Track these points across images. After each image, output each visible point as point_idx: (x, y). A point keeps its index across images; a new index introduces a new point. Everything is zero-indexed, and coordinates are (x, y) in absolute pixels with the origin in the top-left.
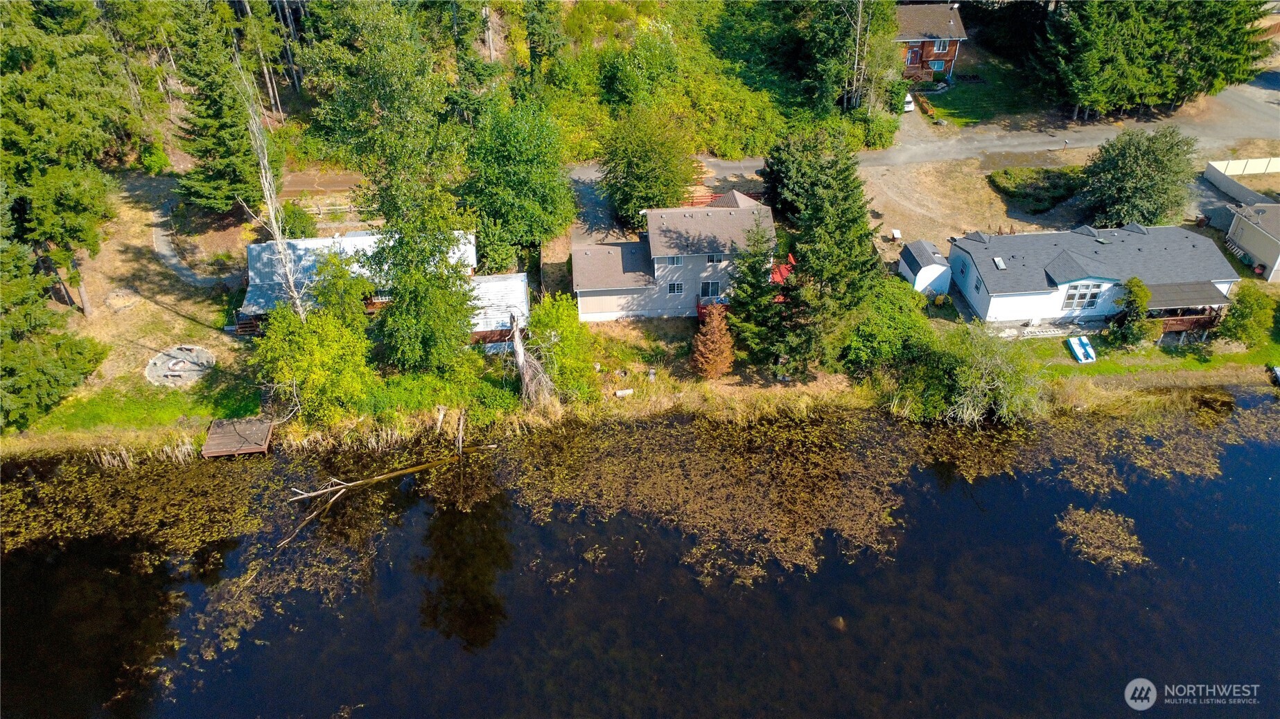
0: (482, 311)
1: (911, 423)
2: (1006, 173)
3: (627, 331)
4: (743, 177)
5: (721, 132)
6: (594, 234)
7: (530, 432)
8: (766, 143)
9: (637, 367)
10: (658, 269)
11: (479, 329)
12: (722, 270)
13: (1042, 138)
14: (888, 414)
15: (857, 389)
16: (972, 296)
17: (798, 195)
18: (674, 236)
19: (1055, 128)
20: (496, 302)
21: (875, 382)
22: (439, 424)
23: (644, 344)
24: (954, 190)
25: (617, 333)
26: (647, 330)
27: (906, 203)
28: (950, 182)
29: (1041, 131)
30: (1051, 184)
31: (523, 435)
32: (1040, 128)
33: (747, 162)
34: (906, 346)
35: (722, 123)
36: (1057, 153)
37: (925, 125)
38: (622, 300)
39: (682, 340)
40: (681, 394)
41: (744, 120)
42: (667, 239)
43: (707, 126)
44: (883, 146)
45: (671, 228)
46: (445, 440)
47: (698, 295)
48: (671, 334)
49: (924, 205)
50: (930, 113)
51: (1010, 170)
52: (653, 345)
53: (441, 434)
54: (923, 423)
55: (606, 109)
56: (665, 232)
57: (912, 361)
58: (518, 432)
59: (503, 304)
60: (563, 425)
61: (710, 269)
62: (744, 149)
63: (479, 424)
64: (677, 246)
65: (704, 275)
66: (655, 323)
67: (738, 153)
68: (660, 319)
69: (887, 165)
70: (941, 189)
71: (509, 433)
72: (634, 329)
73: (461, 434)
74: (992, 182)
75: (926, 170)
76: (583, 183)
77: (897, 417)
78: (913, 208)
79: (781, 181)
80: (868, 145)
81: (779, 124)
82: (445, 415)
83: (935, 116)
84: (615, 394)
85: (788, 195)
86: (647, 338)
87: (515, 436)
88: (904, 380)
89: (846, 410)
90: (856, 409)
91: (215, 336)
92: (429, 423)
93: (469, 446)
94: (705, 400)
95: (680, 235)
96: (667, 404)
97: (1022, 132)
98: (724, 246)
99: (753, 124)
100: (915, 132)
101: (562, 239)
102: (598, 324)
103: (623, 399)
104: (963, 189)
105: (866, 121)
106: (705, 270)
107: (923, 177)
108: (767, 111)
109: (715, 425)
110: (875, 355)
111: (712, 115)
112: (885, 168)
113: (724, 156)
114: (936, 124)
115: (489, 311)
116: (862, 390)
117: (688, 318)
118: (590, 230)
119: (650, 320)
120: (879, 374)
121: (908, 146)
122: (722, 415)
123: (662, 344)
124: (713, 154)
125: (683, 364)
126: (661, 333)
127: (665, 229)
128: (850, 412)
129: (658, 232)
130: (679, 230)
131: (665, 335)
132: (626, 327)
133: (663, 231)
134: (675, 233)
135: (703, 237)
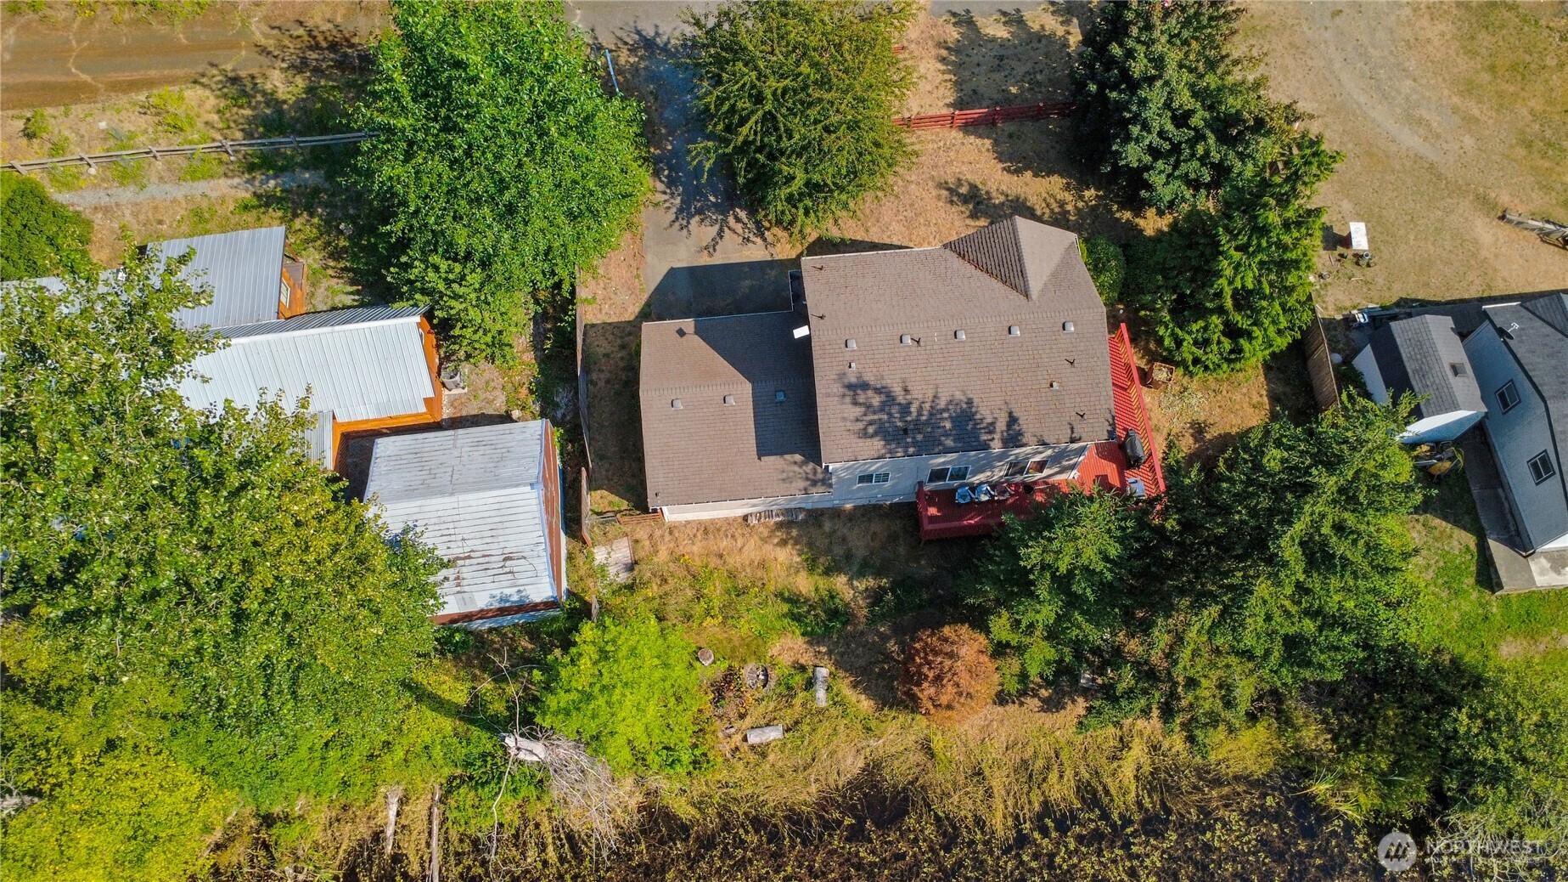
1: (1349, 826)
3: (768, 547)
9: (789, 647)
11: (449, 610)
14: (1305, 804)
18: (876, 401)
20: (476, 546)
21: (1285, 725)
22: (389, 831)
23: (805, 584)
25: (745, 557)
26: (810, 545)
31: (562, 860)
39: (878, 574)
40: (881, 741)
42: (859, 411)
45: (869, 377)
47: (919, 482)
48: (860, 550)
56: (856, 388)
59: (495, 549)
60: (642, 829)
64: (882, 432)
65: (939, 460)
66: (827, 526)
68: (836, 513)
71: (532, 854)
72: (783, 543)
73: (437, 856)
77: (1323, 811)
78: (1395, 130)
84: (745, 739)
86: (810, 565)
87: (545, 863)
89: (1217, 782)
90: (1237, 778)
92: (364, 831)
95: (890, 399)
96: (852, 765)
101: (625, 242)
103: (761, 751)
109: (950, 832)
117: (897, 508)
118: (685, 212)
119: (815, 517)
120: (1298, 713)
122: (961, 805)
123: (840, 582)
125: (884, 638)
126: (839, 550)
127: (853, 380)
128: (1226, 790)
129: (837, 389)
130: (887, 382)
131: (849, 557)
132: (764, 540)
133: (850, 387)
134: (878, 391)
135: (942, 404)
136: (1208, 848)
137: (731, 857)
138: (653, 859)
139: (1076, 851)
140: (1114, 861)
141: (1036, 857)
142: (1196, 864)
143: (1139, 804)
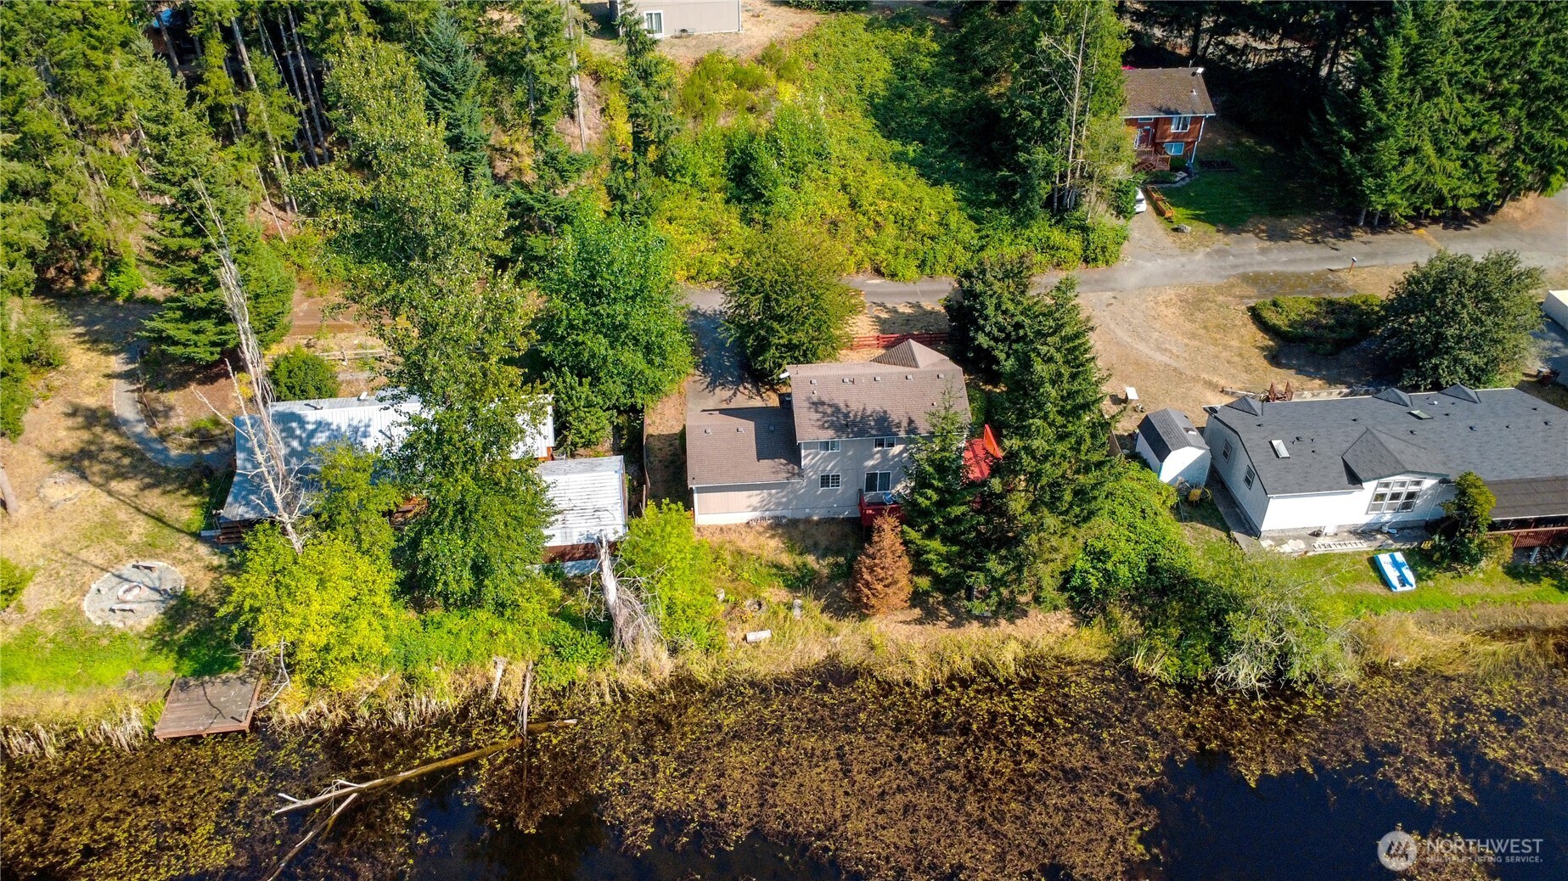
0: (559, 517)
1: (1163, 685)
2: (1275, 304)
3: (762, 539)
4: (919, 306)
5: (889, 244)
6: (718, 390)
7: (625, 698)
8: (950, 259)
9: (775, 594)
10: (806, 457)
11: (557, 542)
12: (894, 457)
13: (1317, 251)
14: (1129, 671)
15: (1085, 632)
16: (1242, 492)
17: (996, 340)
18: (829, 411)
19: (1335, 237)
20: (578, 503)
21: (1110, 623)
22: (495, 686)
23: (786, 559)
24: (1205, 328)
25: (747, 543)
26: (790, 539)
27: (1141, 347)
28: (1199, 316)
29: (1316, 242)
30: (1337, 321)
31: (615, 702)
32: (1316, 237)
33: (925, 285)
34: (1152, 569)
35: (891, 229)
36: (1341, 274)
37: (1161, 232)
38: (755, 498)
39: (838, 553)
40: (838, 639)
41: (921, 227)
42: (819, 416)
43: (871, 233)
44: (1107, 262)
45: (825, 399)
46: (504, 710)
47: (861, 490)
48: (823, 543)
49: (1166, 350)
50: (1167, 215)
51: (1281, 300)
52: (799, 560)
53: (498, 702)
54: (1179, 686)
55: (736, 210)
56: (817, 405)
57: (1163, 591)
58: (608, 699)
59: (589, 506)
60: (672, 686)
61: (878, 456)
62: (922, 265)
63: (554, 685)
64: (832, 426)
65: (870, 463)
66: (802, 527)
67: (912, 272)
68: (808, 521)
69: (1113, 290)
70: (1188, 326)
71: (594, 700)
72: (773, 536)
73: (527, 700)
74: (1256, 315)
75: (1166, 298)
76: (703, 315)
77: (1143, 675)
78: (1151, 353)
79: (974, 322)
80: (1086, 261)
81: (968, 232)
82: (505, 671)
83: (1174, 220)
84: (745, 638)
85: (982, 340)
86: (791, 549)
87: (603, 704)
88: (1152, 620)
90: (1084, 662)
91: (187, 545)
92: (481, 683)
93: (537, 721)
94: (872, 648)
95: (837, 409)
96: (818, 654)
97: (1293, 242)
98: (898, 425)
99: (933, 233)
100: (1150, 242)
101: (675, 397)
102: (721, 529)
103: (756, 645)
104: (1218, 326)
105: (1084, 229)
106: (871, 457)
107: (1163, 308)
108: (950, 214)
109: (887, 688)
110: (1109, 582)
111: (878, 219)
112: (1110, 294)
113: (893, 275)
114: (1176, 230)
115: (570, 516)
116: (1092, 635)
117: (847, 520)
118: (712, 385)
119: (794, 523)
120: (1117, 612)
121: (1140, 262)
122: (895, 673)
123: (810, 559)
124: (878, 272)
125: (840, 589)
126: (809, 542)
127: (815, 400)
128: (1076, 668)
129: (806, 404)
130: (836, 401)
131: (816, 545)
132: (760, 534)
133: (813, 403)
134: (830, 406)
135: (869, 413)
136: (1066, 696)
137: (734, 701)
138: (679, 702)
139: (975, 698)
140: (1002, 702)
141: (946, 700)
142: (1057, 703)
143: (1018, 674)
